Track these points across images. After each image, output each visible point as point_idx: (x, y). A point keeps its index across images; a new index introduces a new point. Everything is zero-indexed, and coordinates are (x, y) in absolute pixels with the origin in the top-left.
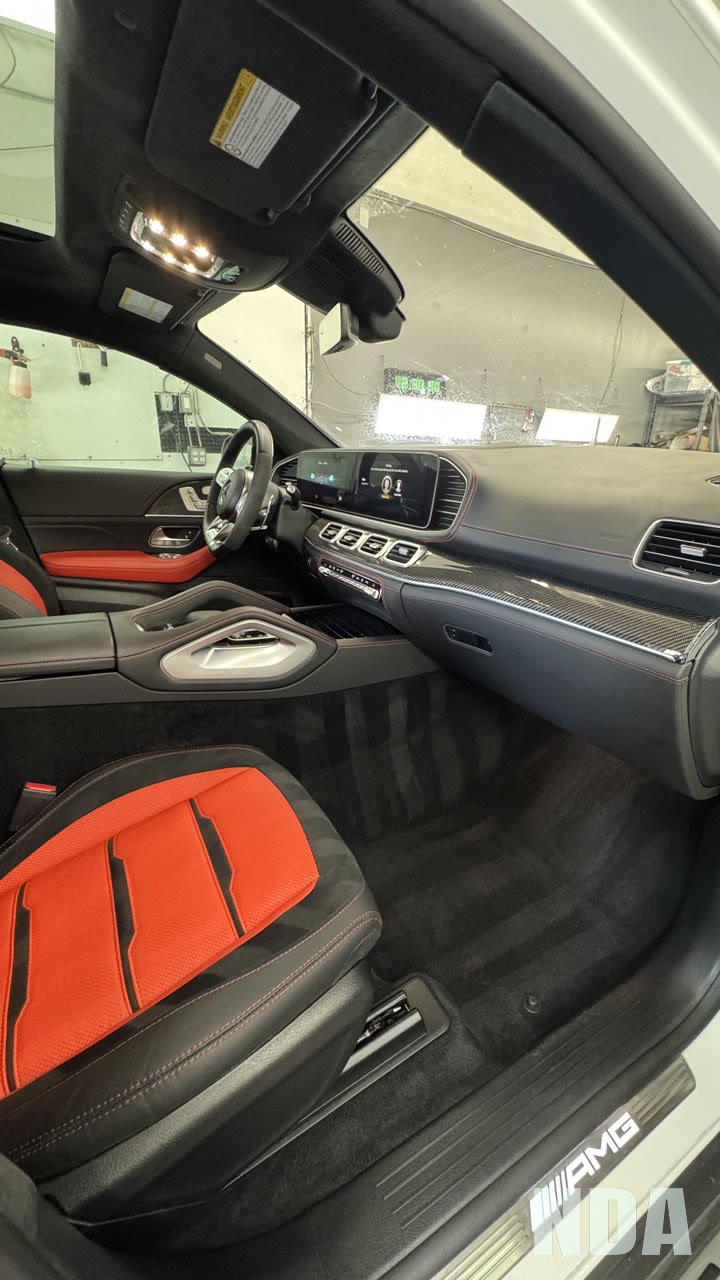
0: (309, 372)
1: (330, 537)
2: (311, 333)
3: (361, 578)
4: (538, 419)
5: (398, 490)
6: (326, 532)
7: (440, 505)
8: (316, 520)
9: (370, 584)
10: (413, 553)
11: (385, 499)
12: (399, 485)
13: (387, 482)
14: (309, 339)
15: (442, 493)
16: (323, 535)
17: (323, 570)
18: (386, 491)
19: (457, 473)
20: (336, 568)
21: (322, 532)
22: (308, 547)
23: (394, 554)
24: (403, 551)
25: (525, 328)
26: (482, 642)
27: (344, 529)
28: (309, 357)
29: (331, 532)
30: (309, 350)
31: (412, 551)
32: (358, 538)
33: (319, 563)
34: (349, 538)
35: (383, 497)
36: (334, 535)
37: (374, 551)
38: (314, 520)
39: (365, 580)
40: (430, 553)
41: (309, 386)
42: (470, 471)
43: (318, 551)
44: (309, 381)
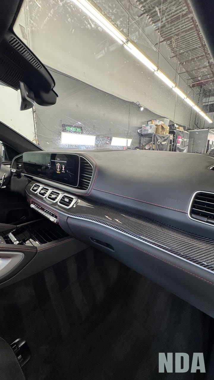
0: (35, 124)
1: (35, 191)
2: (35, 112)
3: (48, 212)
4: (111, 140)
5: (63, 170)
6: (33, 188)
7: (82, 177)
8: (31, 181)
9: (53, 215)
10: (72, 201)
11: (58, 173)
12: (63, 168)
13: (58, 166)
14: (34, 114)
15: (82, 171)
16: (32, 189)
17: (32, 206)
18: (58, 170)
19: (87, 163)
20: (38, 205)
21: (32, 188)
22: (26, 195)
23: (62, 201)
24: (67, 200)
25: (104, 115)
26: (108, 245)
27: (42, 186)
28: (35, 119)
29: (35, 188)
30: (35, 117)
31: (71, 200)
32: (47, 192)
33: (31, 203)
34: (42, 192)
35: (57, 172)
36: (37, 190)
37: (54, 199)
38: (29, 182)
39: (50, 213)
40: (79, 201)
41: (36, 129)
42: (94, 162)
43: (30, 197)
44: (35, 127)
